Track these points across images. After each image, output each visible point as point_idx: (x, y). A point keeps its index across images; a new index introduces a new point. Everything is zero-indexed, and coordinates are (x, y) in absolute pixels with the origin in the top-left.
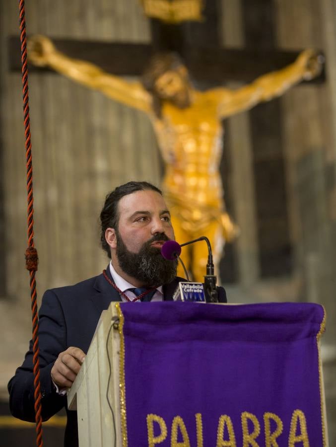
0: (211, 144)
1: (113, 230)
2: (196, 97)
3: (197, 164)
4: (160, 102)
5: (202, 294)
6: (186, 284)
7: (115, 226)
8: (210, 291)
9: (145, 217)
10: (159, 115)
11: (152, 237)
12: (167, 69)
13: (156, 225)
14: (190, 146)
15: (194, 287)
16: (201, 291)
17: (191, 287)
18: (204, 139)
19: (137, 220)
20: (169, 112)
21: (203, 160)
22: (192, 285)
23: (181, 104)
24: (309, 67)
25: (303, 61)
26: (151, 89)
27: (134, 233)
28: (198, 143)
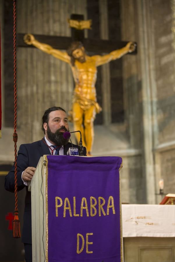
0: (92, 76)
1: (46, 123)
2: (87, 58)
3: (87, 84)
4: (74, 60)
5: (77, 152)
6: (71, 149)
7: (47, 122)
8: (80, 151)
9: (57, 120)
10: (74, 65)
11: (60, 127)
12: (77, 48)
13: (62, 123)
14: (85, 77)
15: (75, 150)
16: (77, 151)
17: (73, 150)
18: (90, 74)
19: (55, 121)
20: (77, 64)
21: (89, 82)
22: (74, 149)
23: (82, 61)
24: (130, 48)
25: (128, 46)
26: (71, 55)
27: (54, 126)
28: (88, 76)
